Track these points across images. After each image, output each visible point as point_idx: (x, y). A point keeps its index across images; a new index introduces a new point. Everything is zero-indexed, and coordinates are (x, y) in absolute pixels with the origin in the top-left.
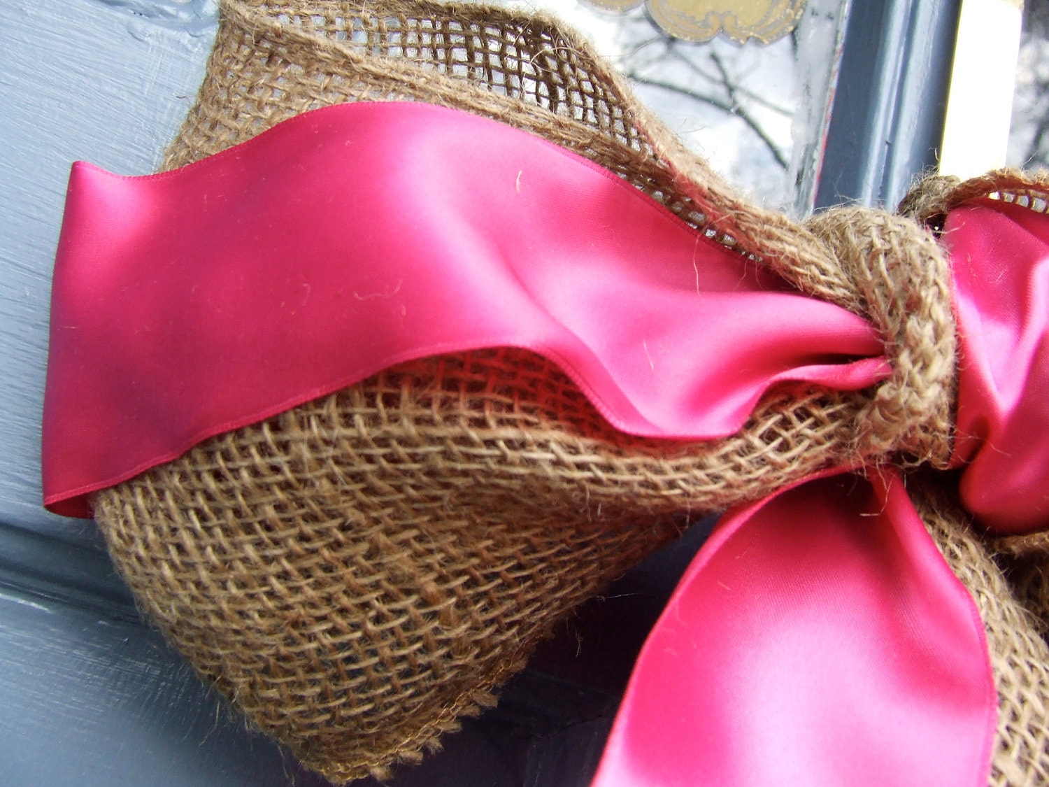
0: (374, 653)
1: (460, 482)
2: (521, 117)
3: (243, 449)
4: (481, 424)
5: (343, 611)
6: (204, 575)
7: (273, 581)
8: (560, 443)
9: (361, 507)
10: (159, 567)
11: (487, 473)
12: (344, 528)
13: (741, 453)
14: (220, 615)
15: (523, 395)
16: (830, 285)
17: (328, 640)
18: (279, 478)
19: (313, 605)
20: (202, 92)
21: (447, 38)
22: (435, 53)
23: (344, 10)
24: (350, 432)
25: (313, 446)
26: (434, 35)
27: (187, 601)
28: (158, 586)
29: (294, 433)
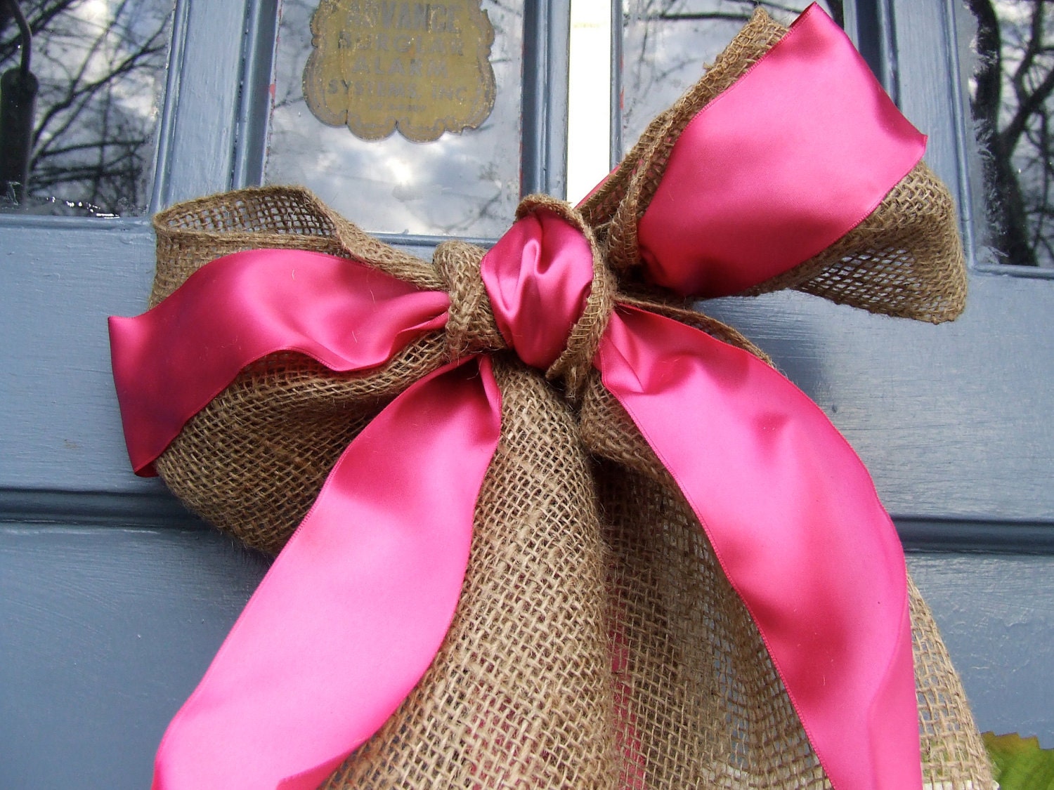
0: (284, 496)
1: (285, 409)
2: (295, 242)
3: (202, 421)
4: (284, 384)
5: (264, 480)
6: (204, 480)
7: (231, 474)
8: (317, 383)
9: (254, 431)
10: (186, 483)
11: (294, 403)
12: (251, 442)
13: (396, 367)
14: (215, 496)
15: (301, 368)
16: (432, 283)
17: (263, 495)
18: (219, 429)
19: (251, 480)
20: (158, 268)
21: (266, 205)
22: (263, 213)
23: (216, 204)
24: (237, 402)
25: (226, 412)
26: (260, 205)
27: (201, 494)
28: (189, 492)
29: (218, 408)
